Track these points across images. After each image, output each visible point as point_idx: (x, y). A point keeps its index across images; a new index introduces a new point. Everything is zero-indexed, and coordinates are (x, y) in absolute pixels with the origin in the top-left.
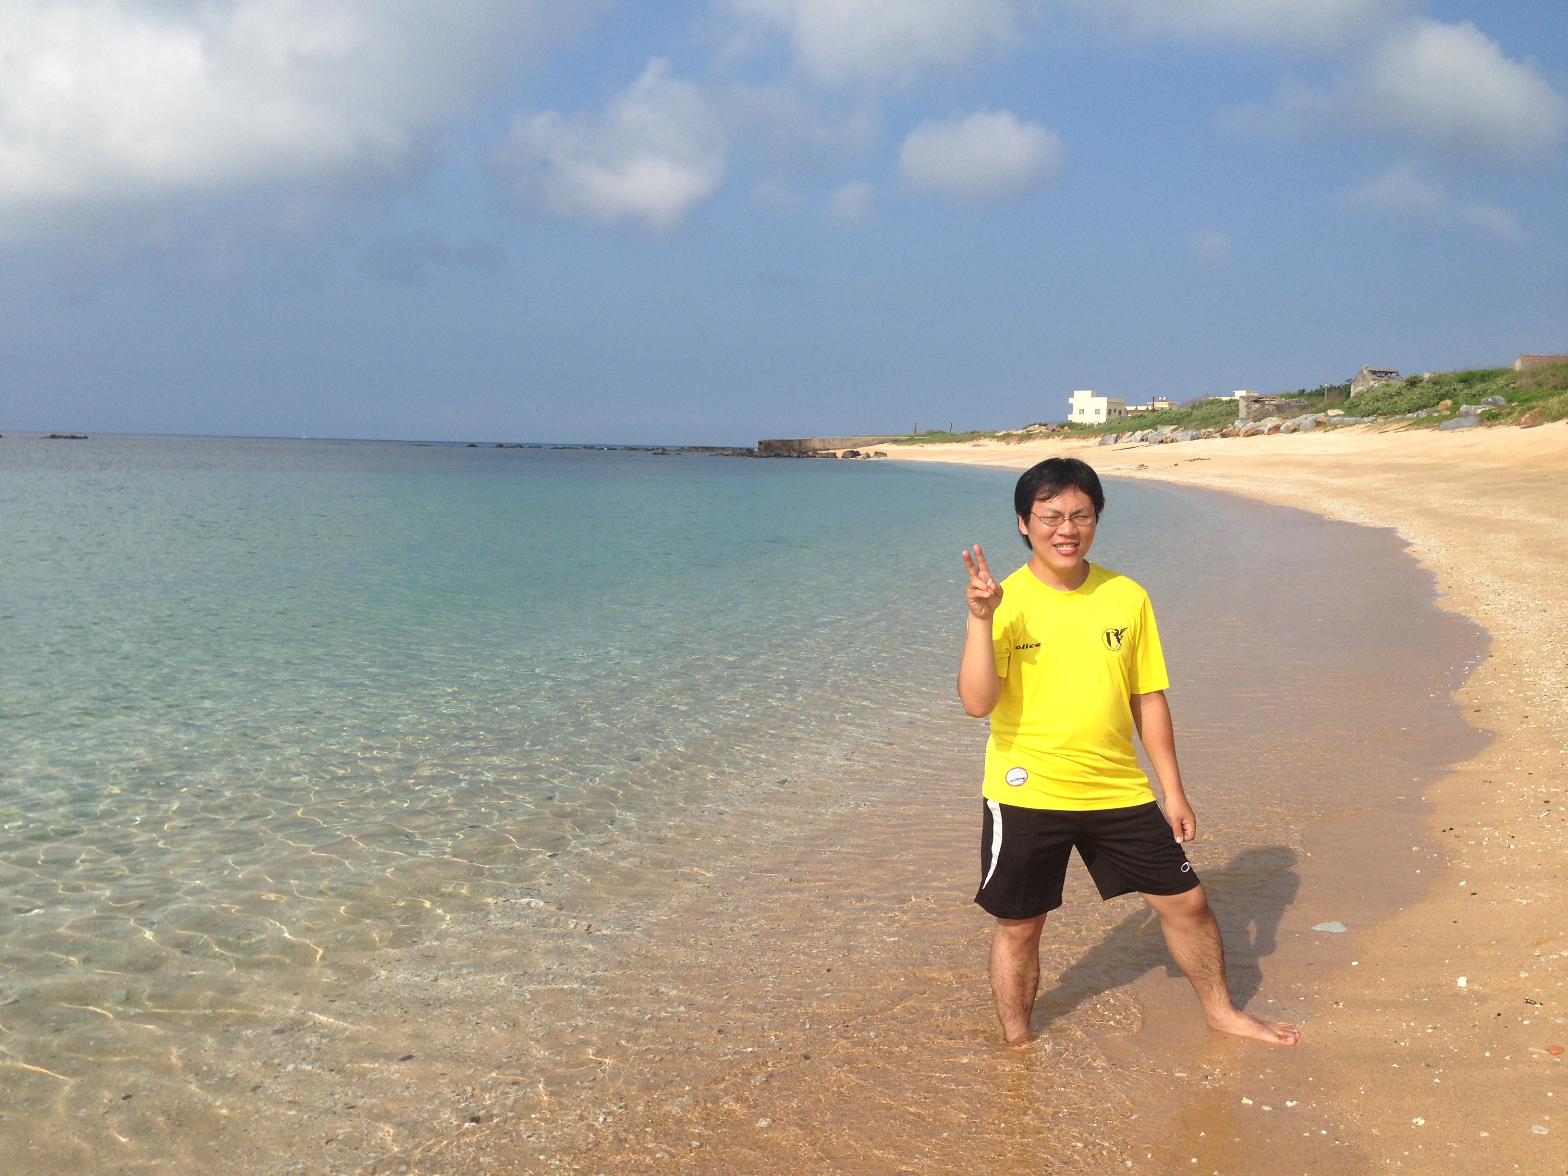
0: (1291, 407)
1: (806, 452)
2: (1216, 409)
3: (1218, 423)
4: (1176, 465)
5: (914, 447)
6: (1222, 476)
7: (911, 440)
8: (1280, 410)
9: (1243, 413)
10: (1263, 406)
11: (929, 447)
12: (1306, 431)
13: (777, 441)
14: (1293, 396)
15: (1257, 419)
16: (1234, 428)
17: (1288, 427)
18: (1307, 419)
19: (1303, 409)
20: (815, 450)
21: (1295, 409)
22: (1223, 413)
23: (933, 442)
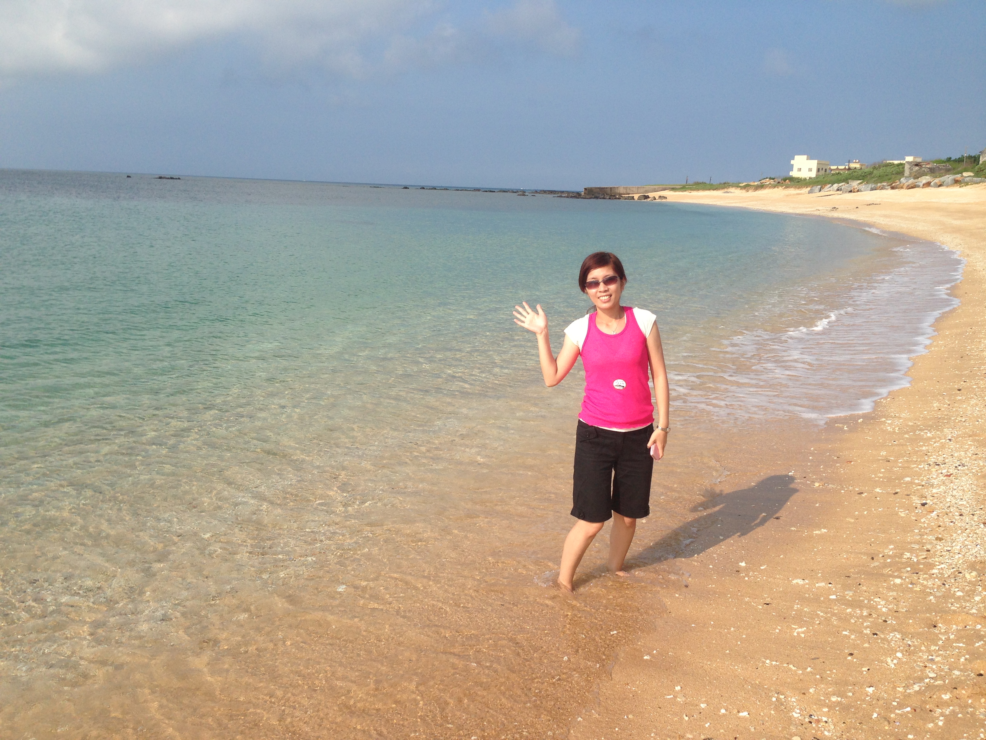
0: (941, 169)
1: (614, 196)
2: (889, 170)
3: (889, 179)
4: (857, 208)
5: (686, 193)
6: (885, 216)
7: (683, 188)
8: (932, 171)
9: (907, 173)
10: (921, 168)
11: (694, 193)
12: (948, 186)
13: (596, 188)
14: (944, 162)
15: (916, 177)
16: (900, 183)
17: (936, 183)
18: (949, 178)
19: (948, 171)
20: (620, 194)
21: (942, 171)
22: (894, 173)
23: (698, 190)
